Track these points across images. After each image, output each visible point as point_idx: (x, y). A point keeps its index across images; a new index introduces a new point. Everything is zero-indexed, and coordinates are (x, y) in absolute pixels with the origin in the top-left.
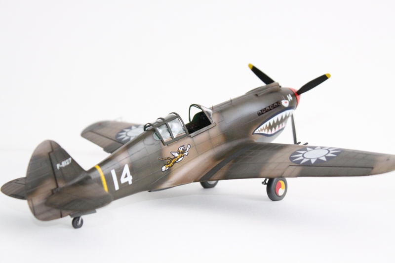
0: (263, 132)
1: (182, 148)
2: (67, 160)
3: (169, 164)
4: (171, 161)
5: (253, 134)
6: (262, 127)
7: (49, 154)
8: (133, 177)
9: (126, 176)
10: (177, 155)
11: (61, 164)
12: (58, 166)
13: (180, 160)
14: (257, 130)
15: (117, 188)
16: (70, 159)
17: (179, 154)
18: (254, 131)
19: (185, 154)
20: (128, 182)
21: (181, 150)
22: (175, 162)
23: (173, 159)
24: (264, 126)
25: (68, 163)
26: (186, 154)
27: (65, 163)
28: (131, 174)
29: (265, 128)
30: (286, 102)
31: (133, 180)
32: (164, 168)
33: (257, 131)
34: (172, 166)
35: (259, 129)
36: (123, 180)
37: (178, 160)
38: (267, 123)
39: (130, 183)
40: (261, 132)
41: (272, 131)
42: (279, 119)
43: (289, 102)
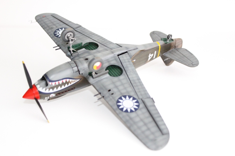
5: (81, 79)
6: (74, 83)
9: (151, 57)
15: (155, 52)
16: (165, 60)
18: (80, 80)
20: (151, 54)
24: (72, 83)
28: (148, 57)
30: (52, 96)
33: (78, 80)
35: (76, 82)
38: (70, 85)
39: (150, 54)
40: (75, 80)
41: (66, 81)
42: (59, 87)
43: (49, 96)
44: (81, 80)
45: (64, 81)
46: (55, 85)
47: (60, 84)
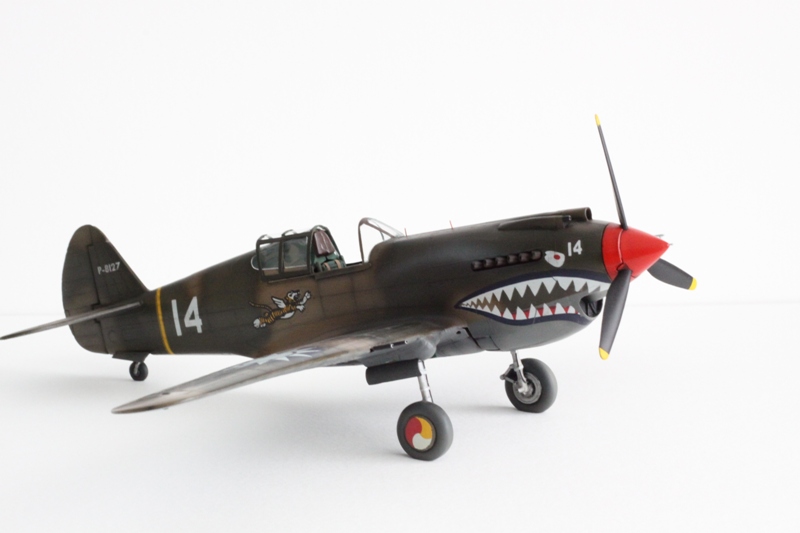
0: (486, 309)
1: (294, 294)
2: (113, 264)
3: (267, 318)
4: (270, 314)
5: (458, 307)
6: (481, 297)
7: (88, 246)
8: (203, 322)
9: (192, 317)
10: (282, 305)
11: (103, 268)
12: (99, 269)
13: (288, 315)
14: (469, 302)
15: (179, 333)
16: (118, 263)
17: (287, 303)
18: (462, 301)
19: (298, 307)
20: (195, 328)
21: (292, 298)
22: (278, 318)
23: (274, 310)
24: (488, 295)
25: (114, 270)
26: (301, 308)
27: (108, 268)
28: (201, 315)
29: (489, 301)
30: (557, 257)
31: (202, 327)
32: (257, 322)
33: (467, 304)
34: (273, 323)
35: (474, 300)
36: (188, 323)
37: (284, 315)
38: (498, 292)
39: (199, 329)
40: (479, 308)
41: (514, 313)
42: (535, 291)
43: (567, 258)
44: (455, 302)
45: (521, 315)
46: (552, 303)
47: (535, 305)
